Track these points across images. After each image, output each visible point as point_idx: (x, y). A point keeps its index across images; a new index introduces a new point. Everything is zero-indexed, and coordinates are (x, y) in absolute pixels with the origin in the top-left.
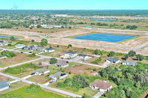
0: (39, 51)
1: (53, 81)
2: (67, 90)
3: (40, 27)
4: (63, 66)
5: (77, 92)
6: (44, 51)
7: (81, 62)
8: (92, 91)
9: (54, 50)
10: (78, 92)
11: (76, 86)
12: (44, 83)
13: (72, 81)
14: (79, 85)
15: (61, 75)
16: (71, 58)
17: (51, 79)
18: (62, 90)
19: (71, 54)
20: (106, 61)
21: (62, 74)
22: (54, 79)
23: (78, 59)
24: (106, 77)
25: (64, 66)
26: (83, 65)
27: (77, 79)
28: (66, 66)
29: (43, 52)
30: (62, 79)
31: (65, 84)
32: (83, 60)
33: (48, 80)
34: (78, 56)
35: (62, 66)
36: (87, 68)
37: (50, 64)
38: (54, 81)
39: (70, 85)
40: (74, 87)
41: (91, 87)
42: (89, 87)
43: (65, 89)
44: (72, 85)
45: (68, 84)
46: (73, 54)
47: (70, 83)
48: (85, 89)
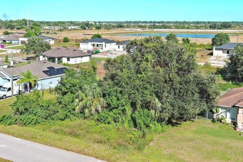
0: (10, 45)
2: (68, 138)
5: (139, 148)
10: (146, 150)
11: (129, 110)
21: (51, 68)
25: (72, 61)
28: (79, 61)
29: (20, 45)
30: (50, 90)
34: (121, 46)
35: (64, 60)
37: (25, 60)
39: (86, 111)
40: (113, 122)
41: (228, 120)
42: (209, 121)
43: (56, 132)
44: (100, 109)
45: (77, 100)
46: (104, 43)
47: (86, 96)
48: (194, 129)
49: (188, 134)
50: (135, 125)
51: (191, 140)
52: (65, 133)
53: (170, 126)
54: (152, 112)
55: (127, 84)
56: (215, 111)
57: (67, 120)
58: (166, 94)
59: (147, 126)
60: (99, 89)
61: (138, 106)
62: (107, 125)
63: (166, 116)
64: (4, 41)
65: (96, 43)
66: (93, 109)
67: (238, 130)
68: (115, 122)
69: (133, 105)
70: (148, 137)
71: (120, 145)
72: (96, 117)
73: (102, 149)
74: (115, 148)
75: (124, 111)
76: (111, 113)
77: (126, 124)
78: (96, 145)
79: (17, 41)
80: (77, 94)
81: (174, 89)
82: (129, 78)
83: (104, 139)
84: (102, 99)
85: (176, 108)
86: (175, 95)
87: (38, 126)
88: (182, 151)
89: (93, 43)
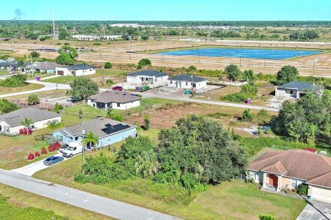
0: (45, 75)
1: (65, 155)
2: (132, 195)
3: (66, 37)
4: (118, 105)
5: (186, 204)
6: (61, 73)
7: (186, 99)
8: (264, 198)
9: (94, 72)
10: (191, 205)
11: (179, 173)
12: (21, 164)
13: (156, 151)
14: (192, 170)
15: (104, 130)
16: (147, 89)
17: (56, 146)
18: (106, 195)
19: (148, 77)
20: (273, 93)
21: (108, 125)
22: (73, 144)
23: (173, 91)
24: (304, 139)
25: (123, 107)
26: (194, 105)
27: (181, 137)
28: (129, 106)
29: (57, 76)
30: (109, 148)
31: (119, 168)
32: (192, 93)
33: (44, 152)
34: (174, 82)
35: (114, 106)
36: (213, 113)
37: (71, 103)
38: (68, 152)
39: (145, 172)
40: (166, 182)
41: (257, 181)
42: (243, 181)
43: (122, 189)
44: (156, 171)
45: (137, 163)
46: (154, 77)
47: (144, 159)
48: (228, 188)
49: (223, 193)
50: (184, 186)
51: (224, 197)
52: (129, 191)
53: (211, 185)
54: (197, 175)
55: (177, 153)
56: (247, 173)
57: (129, 179)
58: (207, 161)
59: (192, 186)
60: (154, 154)
61: (186, 170)
62: (162, 185)
63: (207, 178)
64: (38, 70)
65: (145, 77)
66: (150, 171)
67: (262, 189)
68: (168, 181)
69: (182, 169)
70: (192, 195)
71: (172, 201)
72: (153, 177)
73: (159, 204)
74: (168, 203)
75: (174, 173)
76: (165, 175)
77: (176, 184)
78: (154, 201)
79: (53, 70)
80: (137, 158)
81: (213, 159)
82: (179, 149)
83: (159, 195)
84: (157, 162)
85: (215, 173)
86: (214, 162)
87: (107, 184)
88: (216, 206)
89: (142, 76)
